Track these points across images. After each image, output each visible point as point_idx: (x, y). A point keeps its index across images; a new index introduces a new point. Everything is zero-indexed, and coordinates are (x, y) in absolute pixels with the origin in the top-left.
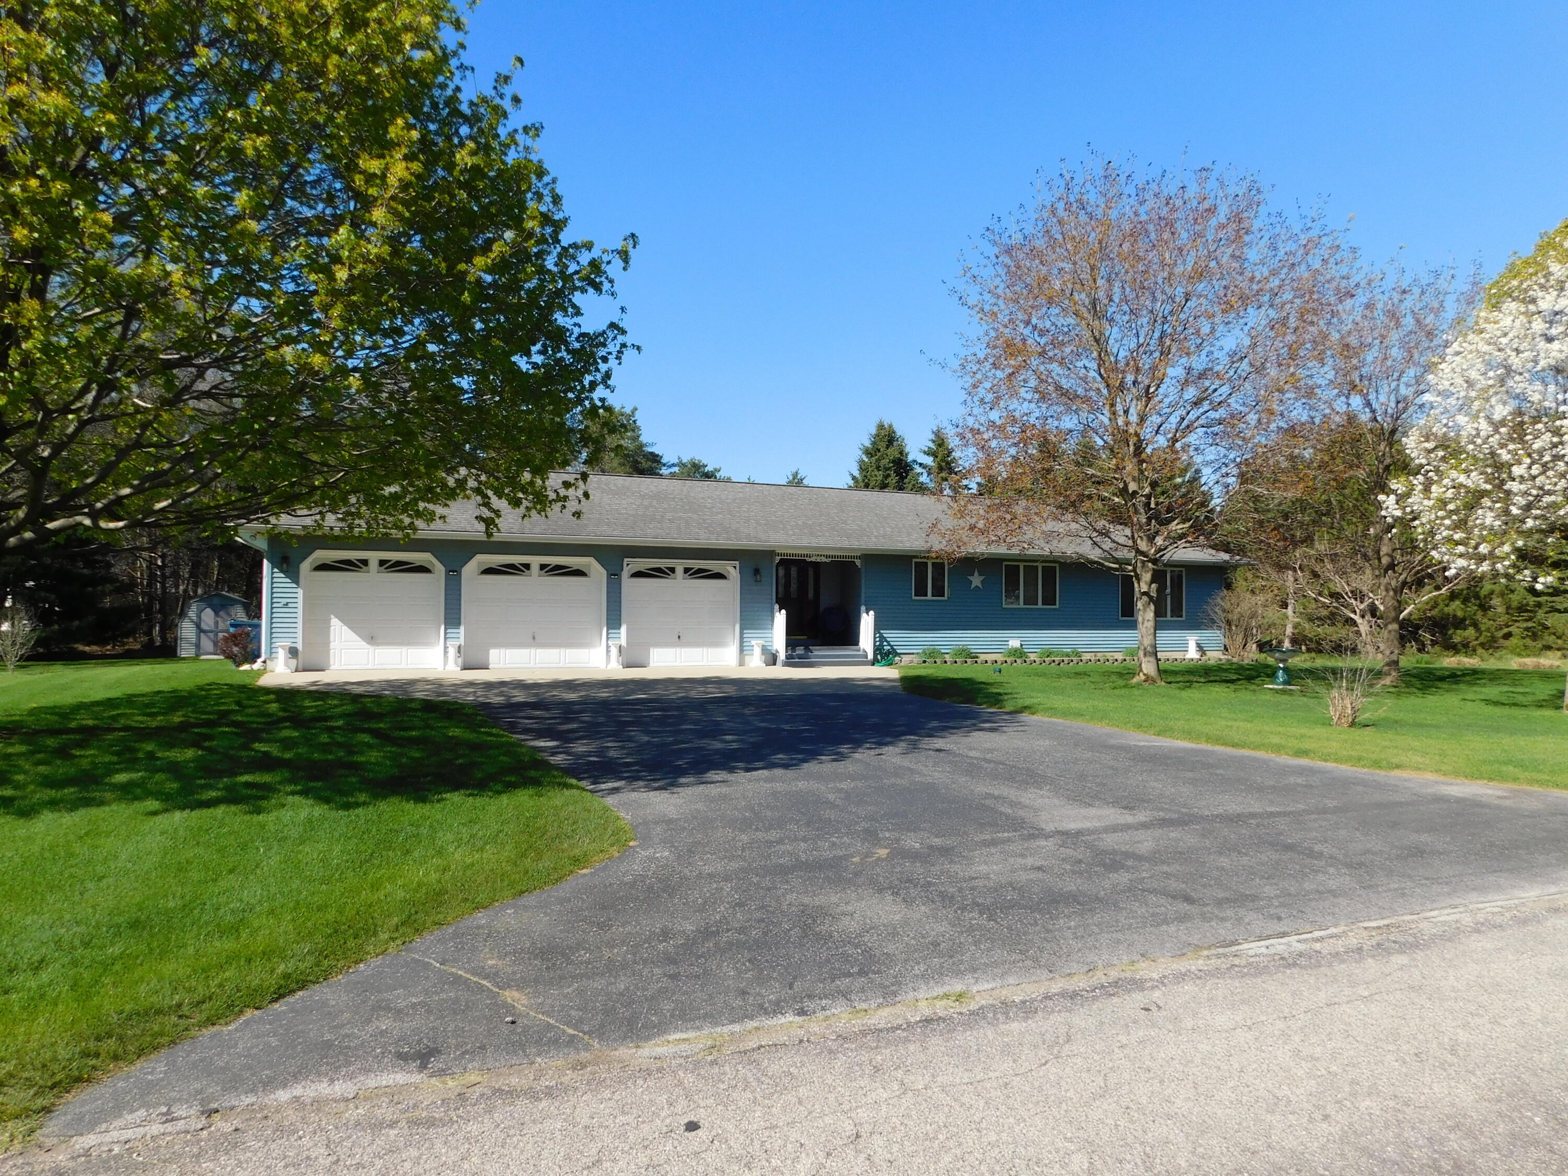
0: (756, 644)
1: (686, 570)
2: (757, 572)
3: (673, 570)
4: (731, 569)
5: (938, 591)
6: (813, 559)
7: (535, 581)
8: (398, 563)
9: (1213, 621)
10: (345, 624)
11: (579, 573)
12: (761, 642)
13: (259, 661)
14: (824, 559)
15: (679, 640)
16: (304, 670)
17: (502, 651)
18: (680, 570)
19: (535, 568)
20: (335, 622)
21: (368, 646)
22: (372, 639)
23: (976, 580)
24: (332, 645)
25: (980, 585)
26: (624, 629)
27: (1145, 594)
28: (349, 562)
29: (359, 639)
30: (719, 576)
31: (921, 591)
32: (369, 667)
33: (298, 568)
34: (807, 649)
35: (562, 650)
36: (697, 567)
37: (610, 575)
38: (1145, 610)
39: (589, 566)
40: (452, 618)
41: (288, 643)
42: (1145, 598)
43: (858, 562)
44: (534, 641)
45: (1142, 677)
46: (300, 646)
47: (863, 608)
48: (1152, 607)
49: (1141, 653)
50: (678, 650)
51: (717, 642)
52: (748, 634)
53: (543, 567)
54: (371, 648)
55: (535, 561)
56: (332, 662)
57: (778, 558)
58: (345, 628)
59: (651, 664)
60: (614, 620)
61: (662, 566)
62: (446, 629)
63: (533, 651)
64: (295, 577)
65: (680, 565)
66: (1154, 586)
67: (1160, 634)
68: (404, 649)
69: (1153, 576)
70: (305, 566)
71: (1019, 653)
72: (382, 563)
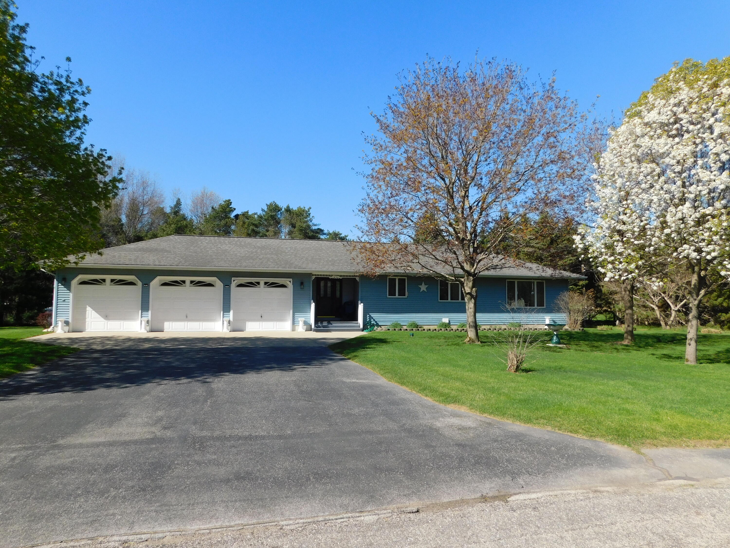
0: (301, 320)
1: (266, 283)
2: (302, 284)
3: (258, 283)
4: (289, 283)
5: (402, 293)
6: (333, 277)
7: (188, 289)
8: (120, 281)
9: (560, 309)
10: (94, 310)
11: (210, 285)
12: (303, 319)
13: (51, 327)
14: (339, 277)
15: (261, 318)
16: (73, 332)
17: (171, 323)
18: (262, 283)
19: (188, 283)
20: (89, 309)
21: (104, 320)
22: (106, 317)
23: (423, 288)
24: (87, 320)
25: (425, 290)
26: (231, 312)
27: (468, 293)
28: (96, 280)
29: (100, 317)
30: (283, 286)
31: (392, 293)
32: (105, 330)
33: (70, 283)
34: (329, 323)
35: (201, 323)
36: (271, 282)
37: (225, 286)
38: (469, 302)
39: (215, 282)
40: (145, 307)
41: (64, 319)
42: (468, 296)
43: (357, 279)
44: (187, 318)
45: (468, 339)
46: (70, 320)
47: (359, 302)
48: (473, 301)
49: (468, 326)
50: (261, 323)
51: (281, 319)
52: (297, 315)
53: (192, 282)
54: (106, 321)
55: (188, 279)
56: (87, 328)
57: (314, 277)
58: (93, 311)
59: (247, 330)
60: (226, 308)
61: (253, 281)
62: (142, 312)
63: (186, 323)
64: (68, 287)
65: (262, 281)
66: (474, 289)
67: (478, 315)
68: (122, 322)
69: (473, 284)
70: (74, 282)
71: (447, 326)
72: (112, 280)
